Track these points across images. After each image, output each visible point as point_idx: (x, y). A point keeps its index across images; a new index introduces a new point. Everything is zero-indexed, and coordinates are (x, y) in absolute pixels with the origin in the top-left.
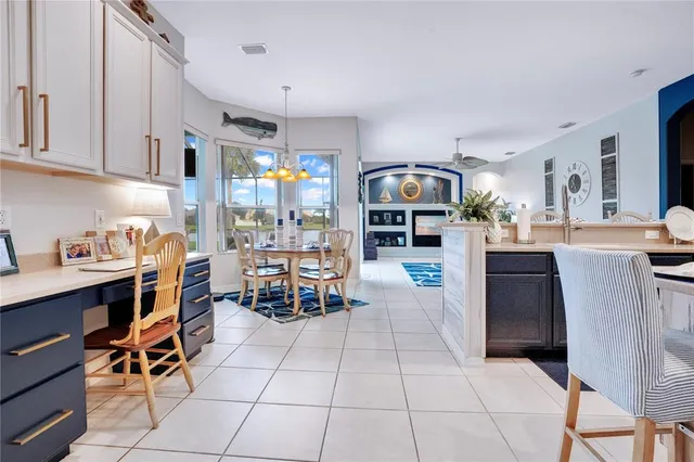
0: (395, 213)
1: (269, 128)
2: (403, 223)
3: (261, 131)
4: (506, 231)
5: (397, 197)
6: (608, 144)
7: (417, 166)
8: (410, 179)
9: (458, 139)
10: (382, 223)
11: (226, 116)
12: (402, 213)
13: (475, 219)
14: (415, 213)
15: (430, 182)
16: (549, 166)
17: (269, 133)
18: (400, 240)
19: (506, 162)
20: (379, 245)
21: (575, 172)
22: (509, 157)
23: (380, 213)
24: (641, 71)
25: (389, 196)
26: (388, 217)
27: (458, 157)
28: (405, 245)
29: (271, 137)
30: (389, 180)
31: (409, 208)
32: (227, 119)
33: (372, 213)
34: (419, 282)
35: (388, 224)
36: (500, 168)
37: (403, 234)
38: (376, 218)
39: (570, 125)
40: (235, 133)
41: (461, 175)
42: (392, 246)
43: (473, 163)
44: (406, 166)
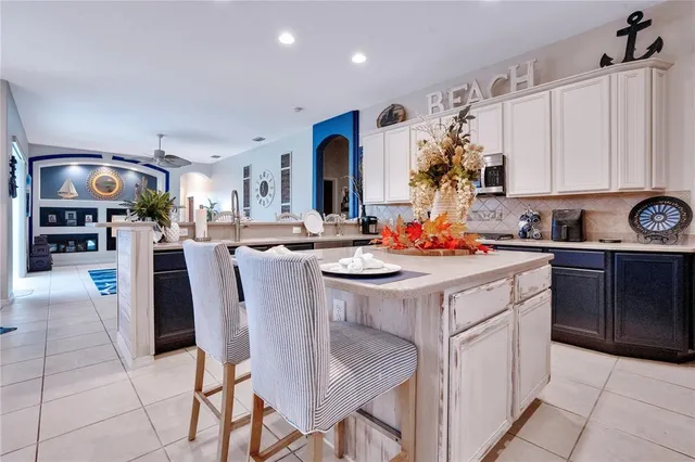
0: (83, 212)
4: (186, 230)
5: (85, 191)
6: (286, 160)
7: (114, 158)
8: (105, 172)
9: (161, 136)
10: (62, 222)
12: (94, 212)
13: (149, 219)
14: (111, 213)
15: (131, 177)
16: (247, 172)
18: (91, 243)
19: (212, 165)
20: (58, 251)
21: (264, 179)
22: (215, 160)
23: (59, 212)
24: (300, 109)
25: (74, 191)
26: (71, 216)
27: (161, 155)
28: (96, 250)
30: (74, 170)
31: (102, 207)
33: (45, 212)
34: (105, 291)
35: (71, 225)
36: (208, 170)
37: (94, 237)
38: (53, 218)
39: (260, 139)
41: (167, 173)
42: (77, 250)
43: (176, 162)
44: (100, 157)
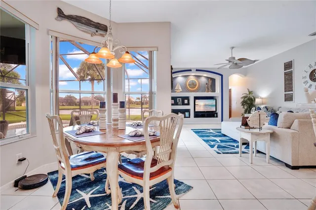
0: (184, 98)
1: (101, 28)
2: (188, 104)
3: (94, 30)
5: (185, 89)
7: (197, 70)
8: (192, 78)
10: (176, 103)
11: (60, 12)
12: (188, 98)
14: (196, 98)
15: (203, 80)
16: (288, 66)
17: (100, 32)
18: (187, 114)
23: (176, 98)
25: (180, 88)
26: (179, 101)
28: (189, 117)
29: (102, 35)
30: (180, 79)
31: (191, 95)
32: (61, 14)
34: (215, 148)
35: (180, 105)
37: (188, 111)
40: (68, 27)
41: (222, 76)
44: (190, 70)
